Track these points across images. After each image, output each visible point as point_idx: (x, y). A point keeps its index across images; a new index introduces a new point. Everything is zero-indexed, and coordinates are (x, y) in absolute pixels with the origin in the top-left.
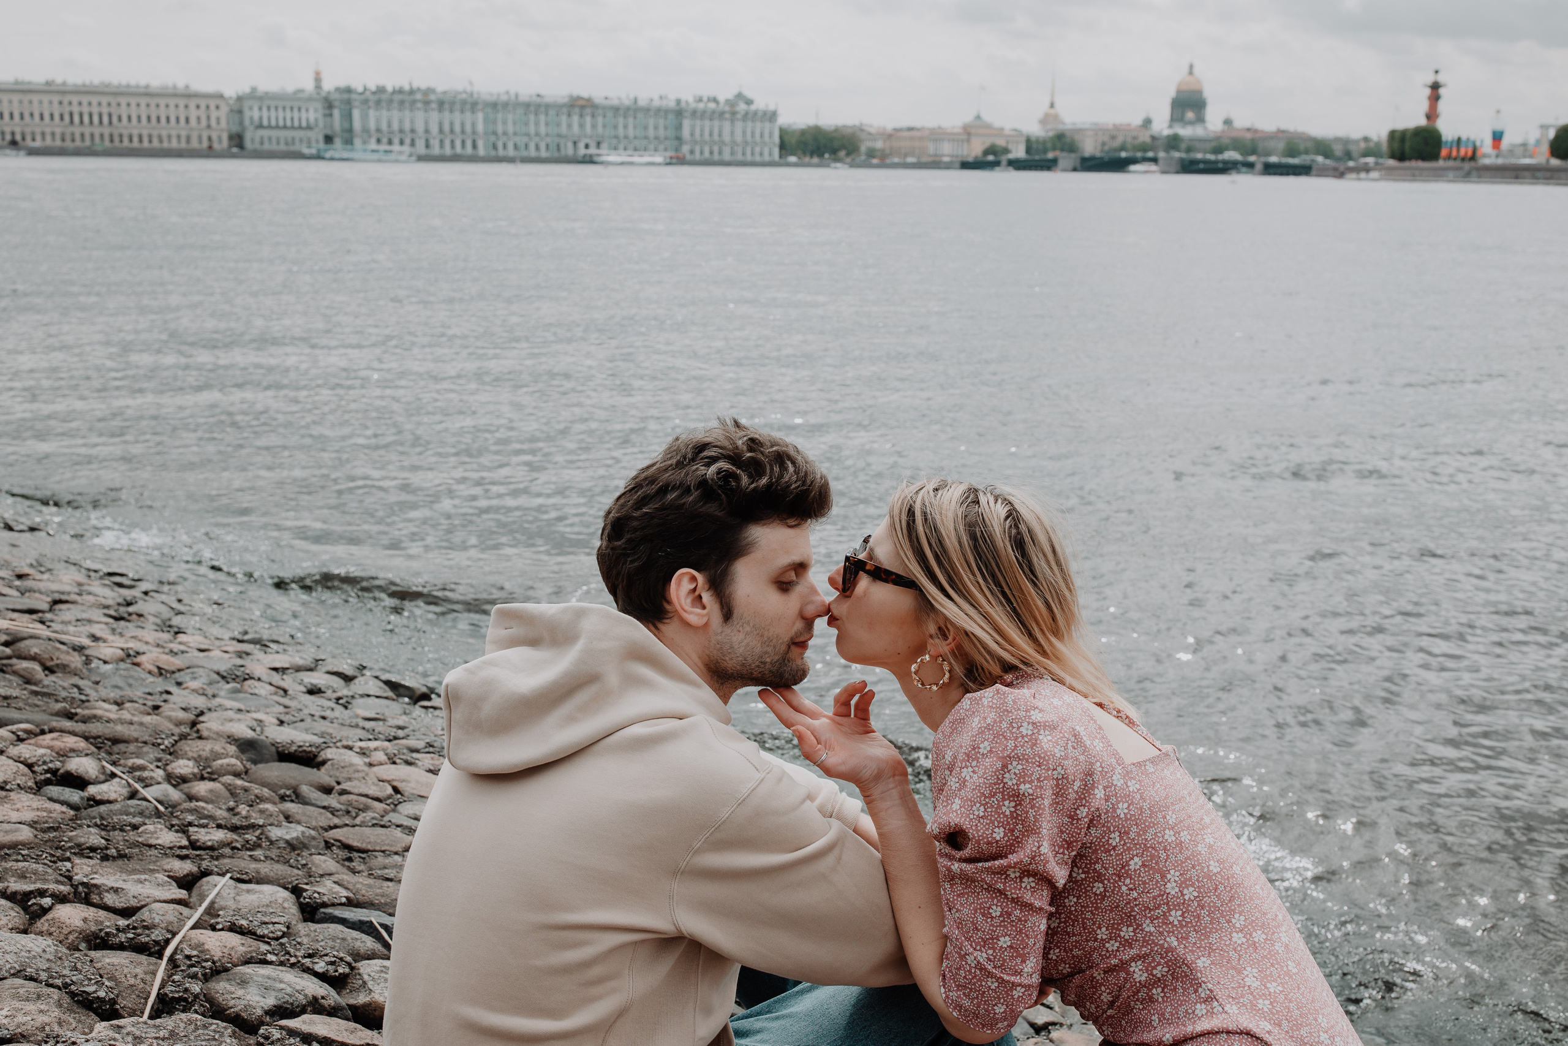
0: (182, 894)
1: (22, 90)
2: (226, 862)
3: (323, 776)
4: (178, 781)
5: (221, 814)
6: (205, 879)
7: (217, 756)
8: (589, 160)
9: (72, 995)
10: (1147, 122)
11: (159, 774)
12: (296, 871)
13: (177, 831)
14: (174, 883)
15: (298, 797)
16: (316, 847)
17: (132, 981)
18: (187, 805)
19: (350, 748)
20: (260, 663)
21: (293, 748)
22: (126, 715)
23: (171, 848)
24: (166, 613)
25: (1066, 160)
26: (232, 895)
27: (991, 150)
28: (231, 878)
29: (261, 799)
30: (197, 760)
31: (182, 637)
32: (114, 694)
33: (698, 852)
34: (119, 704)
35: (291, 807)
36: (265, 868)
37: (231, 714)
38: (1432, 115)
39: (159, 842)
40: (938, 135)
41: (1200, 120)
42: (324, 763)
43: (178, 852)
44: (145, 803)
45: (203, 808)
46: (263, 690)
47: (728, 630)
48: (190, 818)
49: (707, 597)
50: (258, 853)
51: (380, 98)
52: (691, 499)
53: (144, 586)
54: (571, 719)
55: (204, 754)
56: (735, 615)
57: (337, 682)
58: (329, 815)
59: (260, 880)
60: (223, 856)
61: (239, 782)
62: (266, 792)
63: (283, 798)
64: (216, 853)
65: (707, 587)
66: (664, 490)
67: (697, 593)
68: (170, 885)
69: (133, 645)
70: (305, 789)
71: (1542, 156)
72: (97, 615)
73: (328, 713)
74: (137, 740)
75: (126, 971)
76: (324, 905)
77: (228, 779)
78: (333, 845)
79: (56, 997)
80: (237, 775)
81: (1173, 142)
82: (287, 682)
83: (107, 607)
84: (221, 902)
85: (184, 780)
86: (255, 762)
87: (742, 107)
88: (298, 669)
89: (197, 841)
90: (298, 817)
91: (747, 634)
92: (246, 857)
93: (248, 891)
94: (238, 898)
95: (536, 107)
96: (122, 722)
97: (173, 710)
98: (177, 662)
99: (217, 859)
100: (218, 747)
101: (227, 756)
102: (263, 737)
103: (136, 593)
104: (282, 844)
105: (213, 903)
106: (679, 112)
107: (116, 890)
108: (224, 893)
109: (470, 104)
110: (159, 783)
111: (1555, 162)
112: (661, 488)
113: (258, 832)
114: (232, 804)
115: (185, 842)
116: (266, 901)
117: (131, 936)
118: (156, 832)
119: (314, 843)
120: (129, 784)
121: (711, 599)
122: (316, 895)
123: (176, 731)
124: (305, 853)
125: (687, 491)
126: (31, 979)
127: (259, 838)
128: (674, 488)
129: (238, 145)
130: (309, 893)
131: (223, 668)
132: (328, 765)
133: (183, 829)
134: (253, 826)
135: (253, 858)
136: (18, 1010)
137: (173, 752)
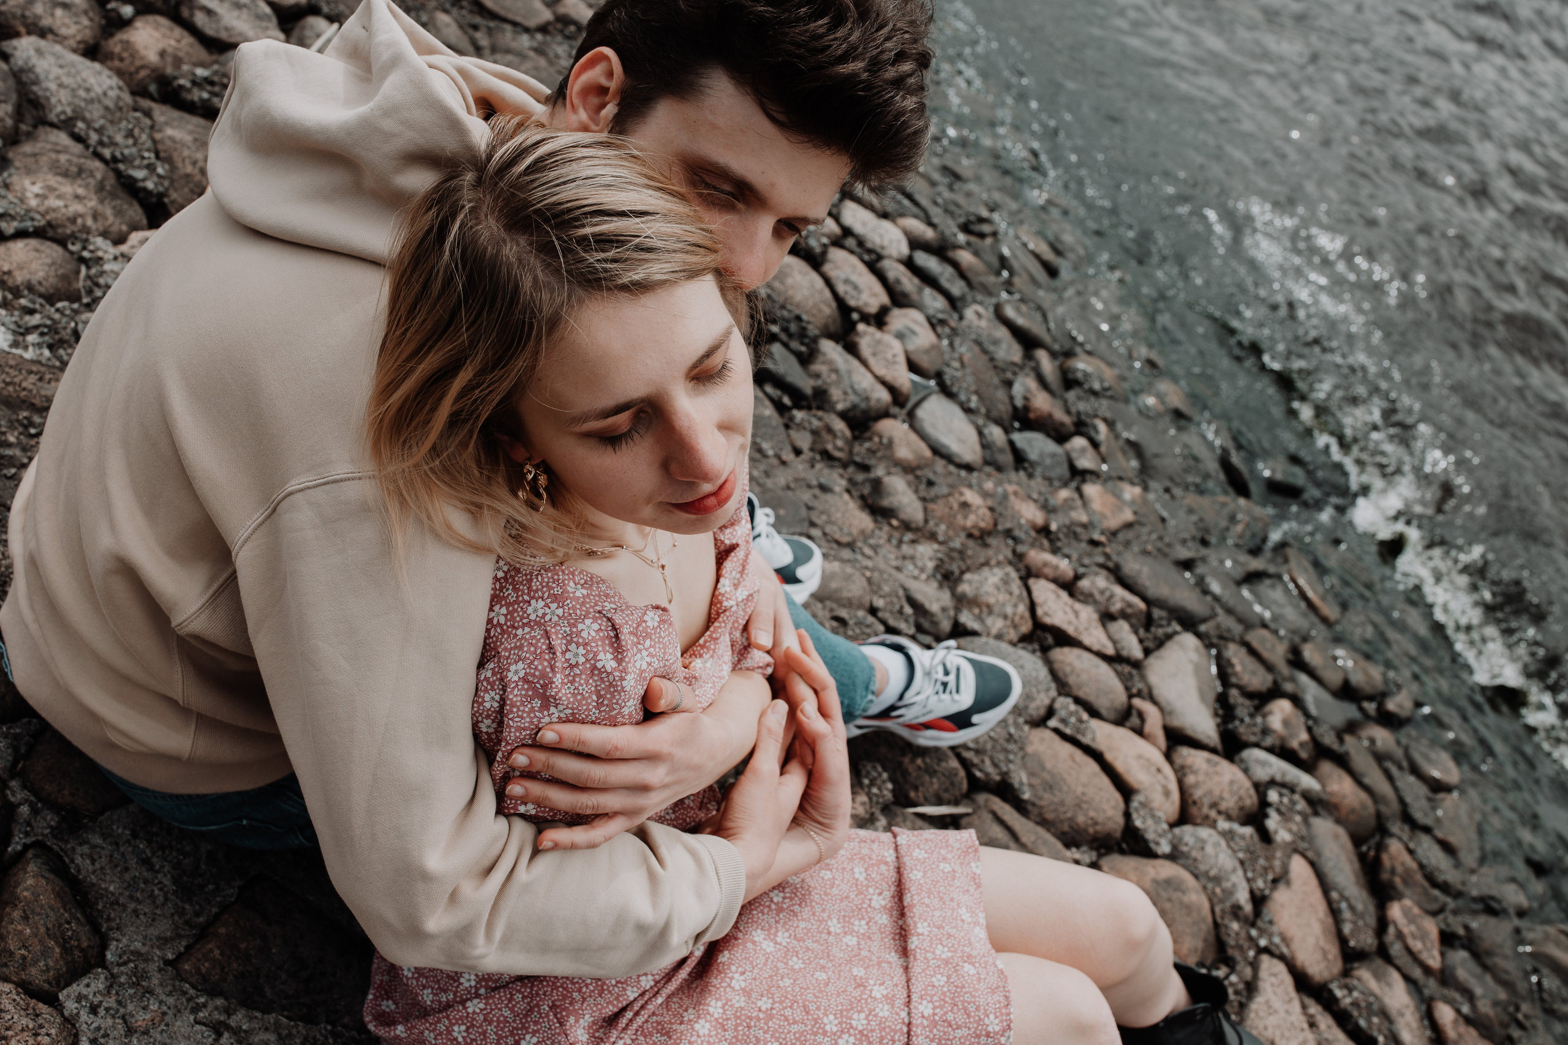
9: (119, 174)
17: (189, 169)
75: (186, 153)
79: (99, 176)
107: (209, 12)
117: (205, 95)
126: (78, 138)
136: (51, 189)
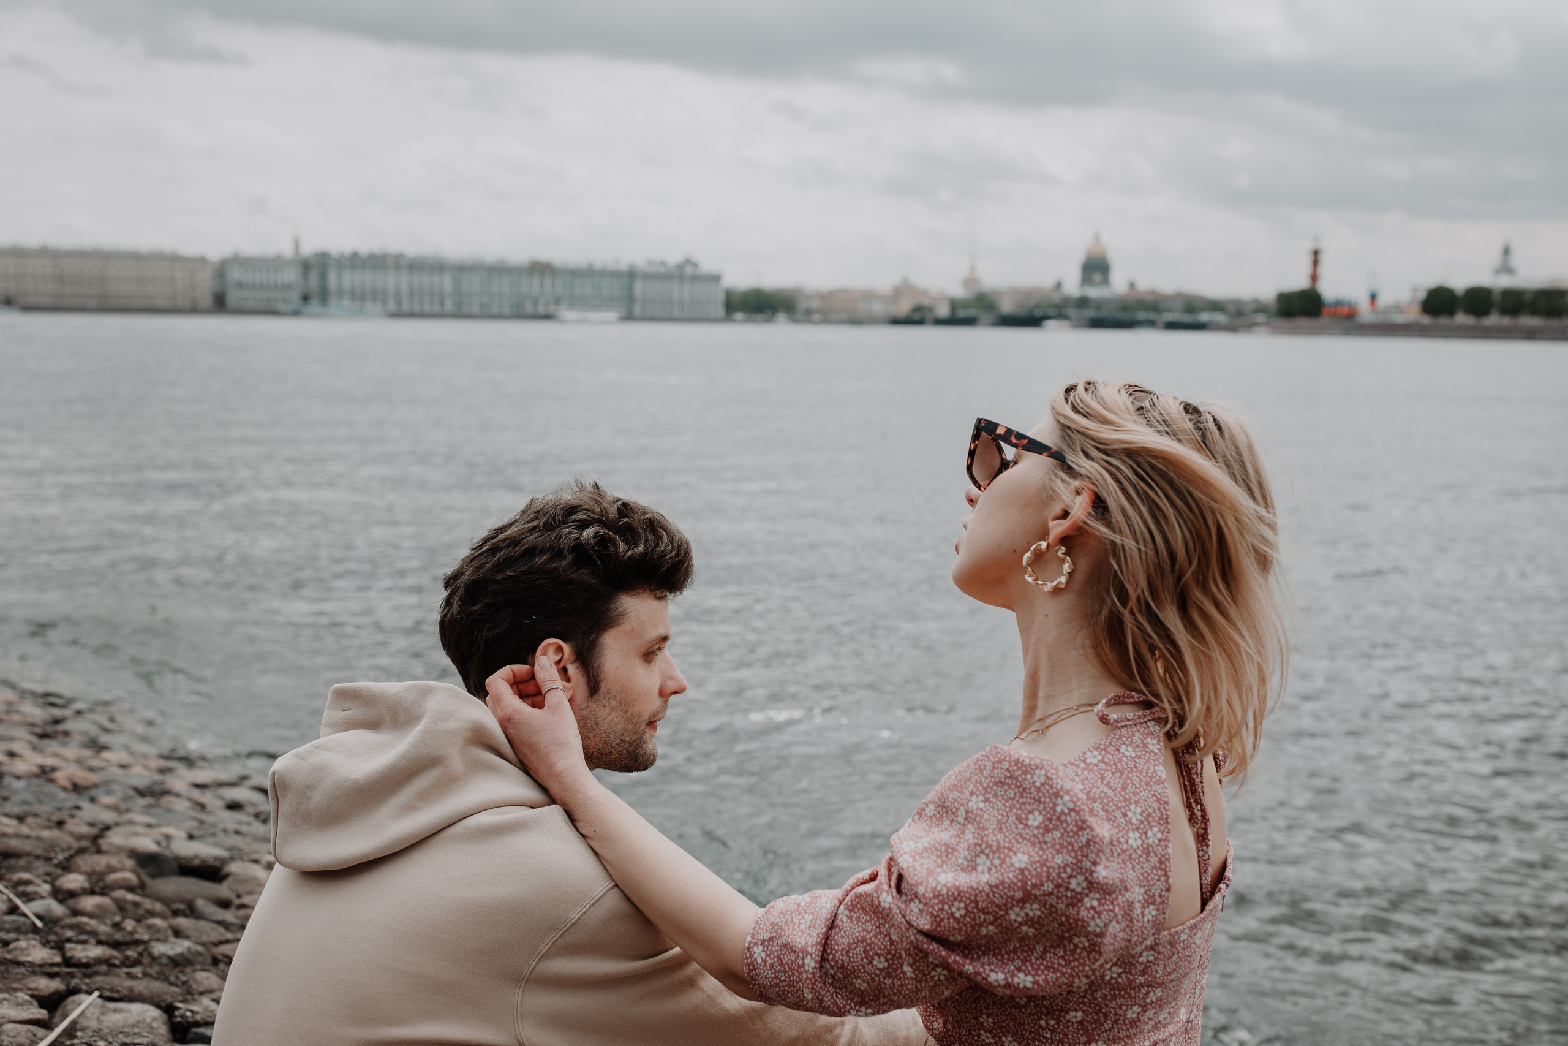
0: (41, 1014)
1: (18, 253)
2: (99, 980)
3: (223, 890)
4: (63, 895)
5: (104, 929)
6: (71, 999)
7: (112, 870)
8: (548, 317)
10: (1059, 285)
11: (45, 888)
12: (174, 989)
13: (52, 948)
14: (35, 1003)
15: (191, 911)
16: (202, 963)
18: (68, 921)
19: (256, 861)
20: (181, 780)
21: (196, 862)
22: (24, 830)
23: (41, 966)
24: (93, 730)
25: (985, 317)
26: (97, 1014)
27: (918, 309)
28: (100, 996)
29: (152, 914)
30: (90, 875)
31: (106, 755)
32: (17, 810)
33: (545, 956)
34: (21, 819)
35: (182, 922)
36: (140, 986)
37: (139, 829)
38: (1314, 278)
39: (30, 959)
40: (869, 296)
41: (1106, 281)
42: (226, 877)
43: (48, 969)
44: (22, 919)
45: (86, 924)
46: (181, 805)
47: (593, 705)
48: (69, 933)
49: (572, 670)
50: (137, 971)
51: (355, 261)
52: (564, 564)
53: (79, 706)
54: (410, 808)
55: (98, 868)
56: (602, 690)
57: (258, 797)
58: (222, 930)
59: (131, 998)
60: (97, 973)
61: (130, 897)
62: (158, 907)
63: (176, 913)
64: (90, 971)
65: (572, 658)
66: (531, 552)
67: (562, 665)
68: (31, 1003)
69: (49, 761)
70: (200, 904)
71: (1413, 315)
72: (22, 733)
73: (244, 829)
74: (29, 854)
76: (197, 1024)
77: (120, 894)
78: (220, 961)
80: (131, 889)
81: (1083, 302)
82: (207, 798)
83: (33, 725)
84: (84, 1023)
85: (72, 894)
86: (154, 876)
87: (689, 270)
88: (221, 785)
89: (72, 957)
90: (188, 932)
91: (613, 709)
92: (123, 975)
93: (115, 1011)
94: (103, 1018)
95: (499, 270)
96: (18, 836)
97: (78, 826)
98: (94, 778)
99: (90, 976)
100: (114, 861)
101: (122, 869)
102: (167, 853)
103: (67, 712)
104: (164, 960)
105: (74, 1023)
106: (632, 275)
108: (88, 1013)
109: (438, 267)
110: (42, 898)
111: (1426, 320)
112: (527, 550)
113: (140, 948)
114: (118, 919)
115: (58, 959)
116: (132, 1020)
118: (27, 949)
119: (200, 959)
120: (10, 900)
121: (576, 671)
122: (189, 1014)
123: (76, 845)
124: (188, 970)
125: (559, 554)
127: (140, 954)
128: (543, 551)
129: (220, 304)
130: (181, 1012)
131: (141, 783)
132: (230, 881)
133: (59, 946)
134: (137, 942)
135: (131, 976)
137: (66, 867)
